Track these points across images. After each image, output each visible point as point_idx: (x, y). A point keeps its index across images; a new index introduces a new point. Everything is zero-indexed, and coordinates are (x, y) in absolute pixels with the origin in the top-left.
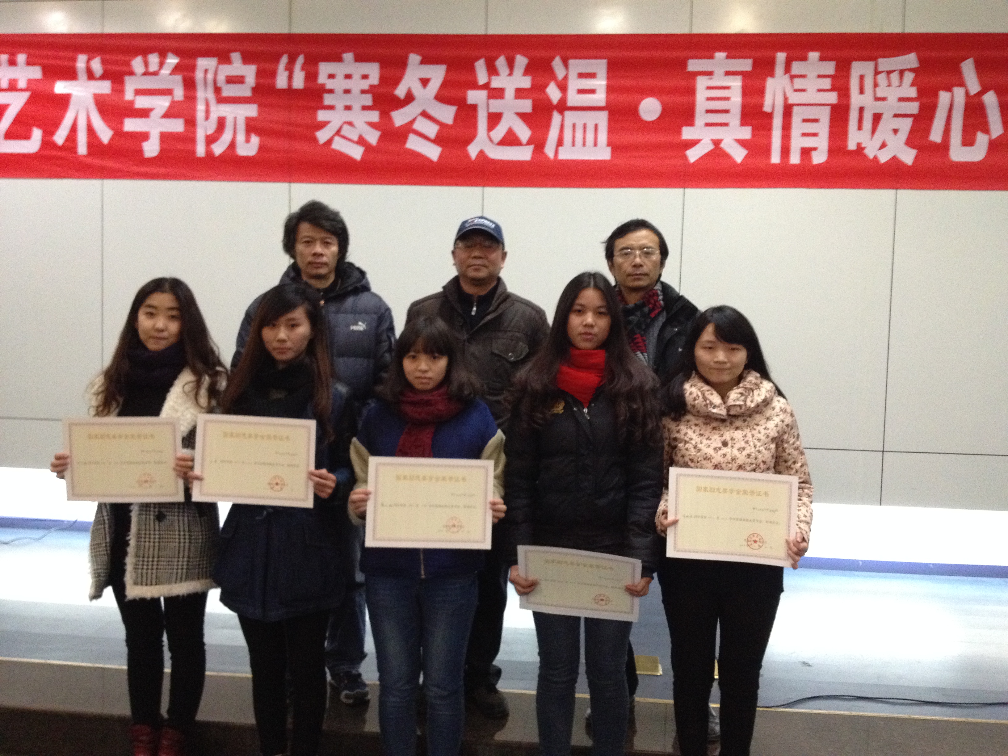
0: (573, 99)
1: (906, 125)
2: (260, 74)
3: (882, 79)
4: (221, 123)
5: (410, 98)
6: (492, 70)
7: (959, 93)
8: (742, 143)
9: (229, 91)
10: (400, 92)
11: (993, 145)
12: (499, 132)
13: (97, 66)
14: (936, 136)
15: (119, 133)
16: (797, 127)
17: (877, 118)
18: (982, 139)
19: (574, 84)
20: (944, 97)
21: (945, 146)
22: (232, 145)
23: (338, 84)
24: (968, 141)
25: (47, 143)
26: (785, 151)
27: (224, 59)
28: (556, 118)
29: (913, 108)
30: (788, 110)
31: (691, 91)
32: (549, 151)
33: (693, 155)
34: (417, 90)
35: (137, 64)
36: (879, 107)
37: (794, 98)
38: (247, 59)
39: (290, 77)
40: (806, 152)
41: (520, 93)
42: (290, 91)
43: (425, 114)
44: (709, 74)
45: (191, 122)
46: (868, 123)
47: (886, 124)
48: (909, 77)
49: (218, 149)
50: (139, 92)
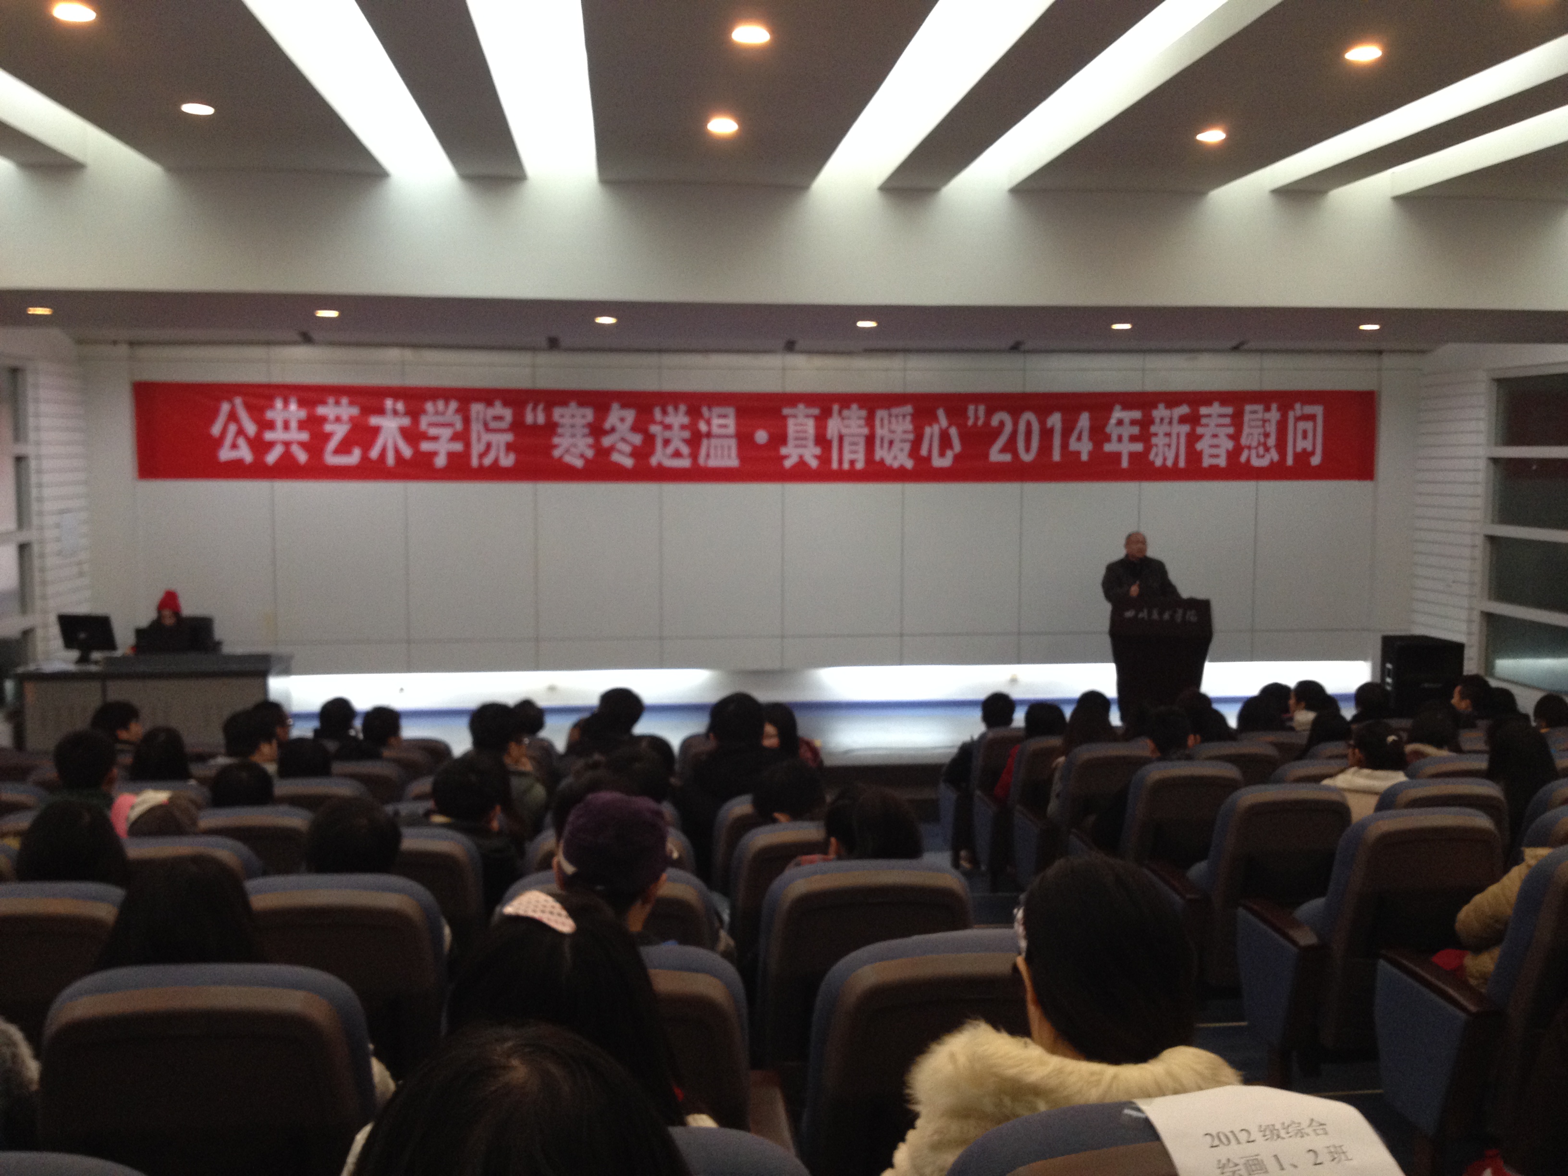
0: (715, 430)
1: (907, 447)
2: (515, 415)
3: (893, 420)
4: (489, 446)
5: (613, 430)
6: (665, 412)
7: (936, 429)
8: (817, 457)
9: (493, 425)
10: (607, 425)
11: (957, 458)
12: (670, 450)
13: (400, 406)
14: (924, 452)
15: (417, 453)
16: (847, 448)
17: (891, 443)
18: (950, 454)
19: (716, 422)
20: (928, 430)
21: (928, 459)
22: (496, 461)
23: (566, 421)
24: (942, 454)
25: (365, 458)
26: (840, 461)
27: (490, 403)
28: (705, 442)
29: (911, 437)
30: (841, 438)
31: (785, 427)
32: (702, 461)
33: (788, 464)
34: (618, 425)
35: (429, 406)
36: (892, 436)
37: (844, 431)
38: (506, 404)
39: (535, 416)
40: (852, 463)
41: (683, 427)
42: (535, 427)
43: (623, 440)
44: (795, 416)
45: (468, 445)
46: (886, 445)
47: (897, 445)
48: (908, 418)
49: (488, 461)
50: (432, 425)
